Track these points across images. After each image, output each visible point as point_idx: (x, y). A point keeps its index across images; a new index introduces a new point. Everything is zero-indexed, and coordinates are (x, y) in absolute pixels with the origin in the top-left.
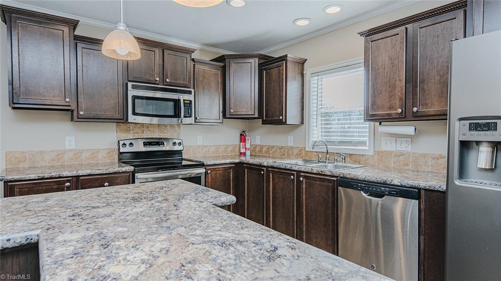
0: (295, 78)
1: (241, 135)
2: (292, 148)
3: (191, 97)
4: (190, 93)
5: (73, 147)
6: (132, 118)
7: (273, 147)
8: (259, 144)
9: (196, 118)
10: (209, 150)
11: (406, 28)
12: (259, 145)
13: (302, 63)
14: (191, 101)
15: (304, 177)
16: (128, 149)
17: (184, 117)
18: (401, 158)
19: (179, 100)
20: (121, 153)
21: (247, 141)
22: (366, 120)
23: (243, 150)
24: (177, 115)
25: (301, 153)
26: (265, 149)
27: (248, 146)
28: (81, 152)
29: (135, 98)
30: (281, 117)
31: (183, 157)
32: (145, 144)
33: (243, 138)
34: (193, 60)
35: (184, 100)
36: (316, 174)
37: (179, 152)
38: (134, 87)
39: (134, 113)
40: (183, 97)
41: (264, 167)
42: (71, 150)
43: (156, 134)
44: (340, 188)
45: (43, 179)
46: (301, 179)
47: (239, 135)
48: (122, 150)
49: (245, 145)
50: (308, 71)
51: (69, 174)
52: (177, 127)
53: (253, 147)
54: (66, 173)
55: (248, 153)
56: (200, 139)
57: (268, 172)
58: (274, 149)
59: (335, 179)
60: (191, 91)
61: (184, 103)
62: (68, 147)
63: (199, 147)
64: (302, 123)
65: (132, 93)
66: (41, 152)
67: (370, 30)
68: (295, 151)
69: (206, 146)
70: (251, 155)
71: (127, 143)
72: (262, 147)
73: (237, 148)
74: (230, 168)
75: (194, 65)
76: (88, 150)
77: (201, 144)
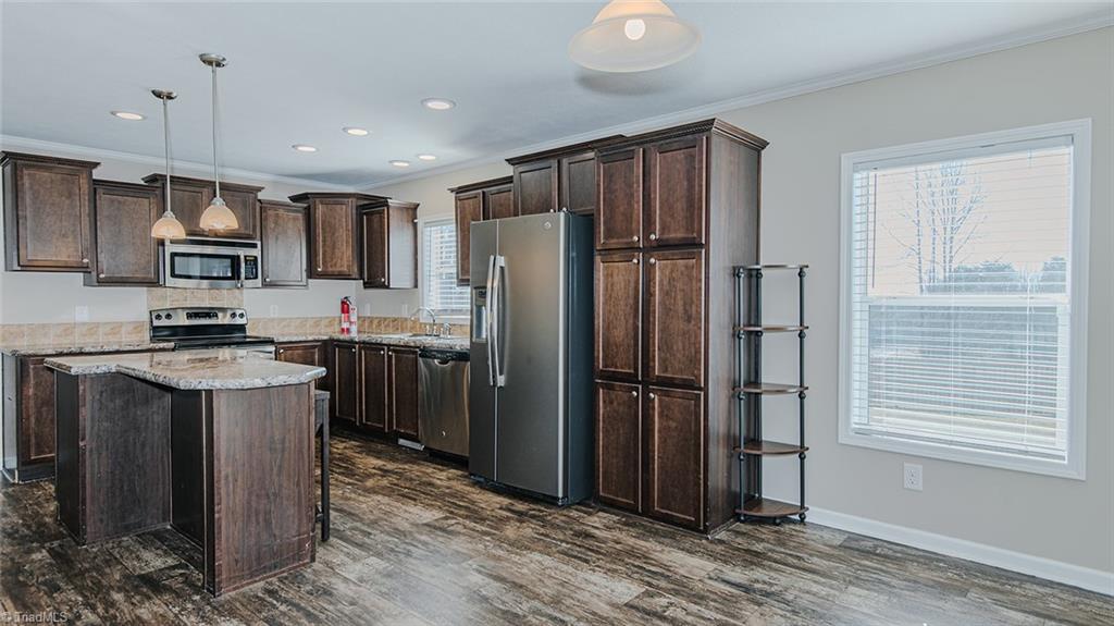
0: (402, 228)
1: (343, 303)
2: (406, 319)
3: (256, 252)
4: (254, 246)
5: (86, 320)
6: (170, 281)
7: (385, 319)
8: (369, 315)
9: (264, 280)
10: (289, 325)
11: (484, 193)
12: (369, 317)
14: (256, 258)
15: (394, 351)
16: (164, 322)
17: (246, 279)
19: (239, 257)
20: (153, 327)
21: (351, 311)
22: (458, 286)
23: (345, 326)
24: (235, 275)
26: (376, 322)
27: (354, 318)
28: (98, 325)
29: (174, 255)
30: (384, 279)
31: (248, 334)
32: (189, 316)
33: (345, 307)
34: (259, 201)
35: (245, 257)
36: (402, 347)
37: (242, 328)
38: (173, 241)
39: (173, 275)
40: (242, 252)
41: (356, 343)
42: (84, 324)
43: (206, 303)
44: (419, 358)
46: (391, 353)
47: (340, 303)
48: (156, 323)
49: (349, 317)
50: (421, 220)
52: (235, 292)
53: (360, 320)
55: (354, 328)
56: (274, 308)
57: (360, 349)
59: (418, 349)
60: (256, 244)
61: (246, 261)
62: (78, 320)
63: (273, 320)
64: (416, 286)
65: (170, 249)
66: (44, 326)
67: (459, 188)
68: (409, 325)
69: (284, 319)
70: (359, 332)
71: (163, 314)
72: (372, 319)
73: (337, 322)
75: (261, 208)
76: (106, 323)
77: (276, 316)
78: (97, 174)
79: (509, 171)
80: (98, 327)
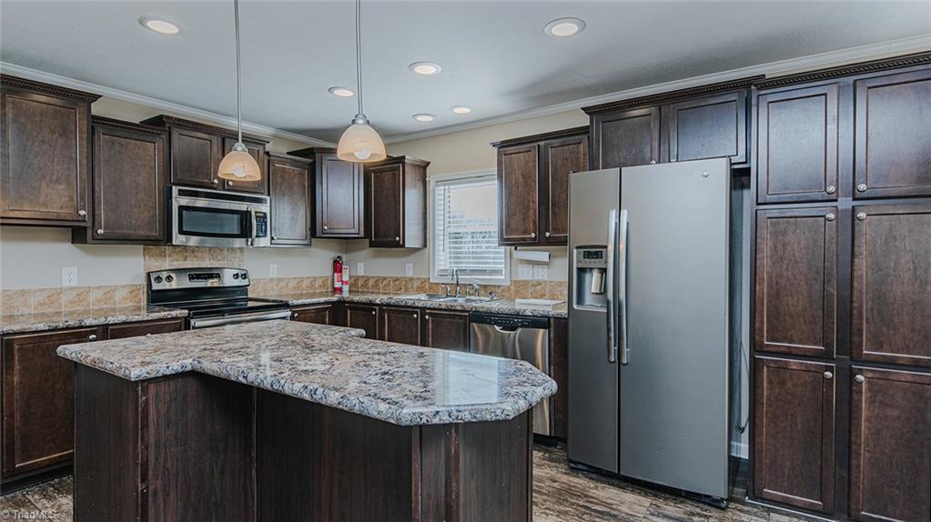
0: (415, 187)
1: (335, 262)
2: (411, 279)
3: (265, 208)
4: (264, 201)
5: (75, 283)
6: (178, 239)
7: (384, 279)
8: (363, 274)
9: (272, 238)
10: (287, 286)
11: (539, 146)
12: (363, 277)
13: (423, 167)
14: (265, 214)
15: (430, 314)
16: (165, 285)
17: (257, 236)
18: (539, 287)
19: (250, 213)
20: (153, 291)
21: (344, 271)
22: (500, 244)
23: (338, 285)
24: (244, 233)
25: (424, 286)
26: (371, 282)
27: (346, 278)
28: (88, 290)
29: (181, 208)
30: (398, 238)
31: (249, 296)
32: (192, 278)
33: (337, 266)
34: (268, 153)
35: (256, 213)
36: (444, 310)
37: (244, 289)
38: (182, 193)
39: (181, 232)
40: (254, 208)
41: (377, 305)
42: (71, 289)
43: (206, 263)
45: (56, 329)
46: (427, 317)
47: (332, 262)
48: (156, 286)
49: (341, 276)
50: (431, 178)
51: (94, 322)
52: (238, 252)
53: (353, 280)
54: (89, 322)
55: (346, 288)
56: (274, 268)
57: (382, 312)
58: (385, 282)
59: (467, 314)
60: (266, 199)
61: (257, 217)
62: (66, 284)
63: (271, 280)
64: (425, 246)
65: (178, 201)
66: (23, 292)
67: (503, 142)
68: (416, 284)
69: (282, 280)
70: (350, 292)
71: (164, 275)
72: (367, 279)
73: (330, 281)
74: (326, 309)
75: (269, 161)
76: (99, 288)
77: (275, 276)
78: (97, 109)
79: (584, 121)
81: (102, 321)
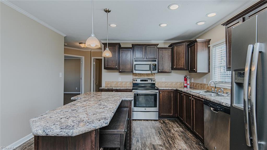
0: (203, 50)
1: (185, 77)
2: (205, 84)
3: (156, 63)
4: (156, 61)
5: (120, 81)
6: (134, 72)
7: (198, 84)
10: (168, 84)
11: (243, 18)
12: (193, 83)
15: (194, 98)
17: (153, 70)
19: (151, 64)
20: (133, 83)
23: (186, 85)
24: (150, 70)
25: (209, 87)
26: (195, 85)
27: (188, 83)
28: (123, 82)
29: (135, 65)
30: (194, 69)
31: (156, 86)
32: (141, 81)
33: (186, 80)
34: (158, 48)
35: (153, 64)
37: (154, 84)
38: (135, 61)
39: (135, 70)
41: (183, 92)
43: (146, 77)
44: (204, 105)
45: (108, 89)
48: (134, 82)
49: (187, 82)
51: (115, 89)
52: (153, 74)
53: (191, 83)
54: (114, 88)
55: (188, 86)
56: (164, 79)
57: (184, 95)
58: (198, 85)
59: (203, 100)
62: (119, 81)
63: (163, 82)
64: (209, 72)
65: (134, 63)
66: (113, 82)
67: (226, 22)
68: (206, 87)
69: (166, 82)
70: (190, 88)
71: (135, 80)
72: (194, 83)
73: (183, 83)
74: (172, 92)
75: (158, 50)
76: (124, 82)
77: (164, 81)
80: (123, 83)
81: (116, 88)
